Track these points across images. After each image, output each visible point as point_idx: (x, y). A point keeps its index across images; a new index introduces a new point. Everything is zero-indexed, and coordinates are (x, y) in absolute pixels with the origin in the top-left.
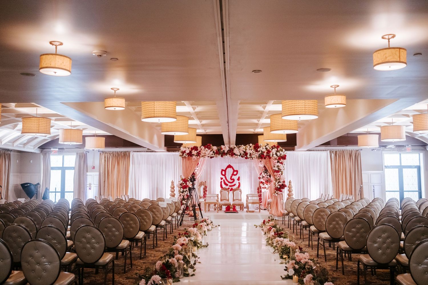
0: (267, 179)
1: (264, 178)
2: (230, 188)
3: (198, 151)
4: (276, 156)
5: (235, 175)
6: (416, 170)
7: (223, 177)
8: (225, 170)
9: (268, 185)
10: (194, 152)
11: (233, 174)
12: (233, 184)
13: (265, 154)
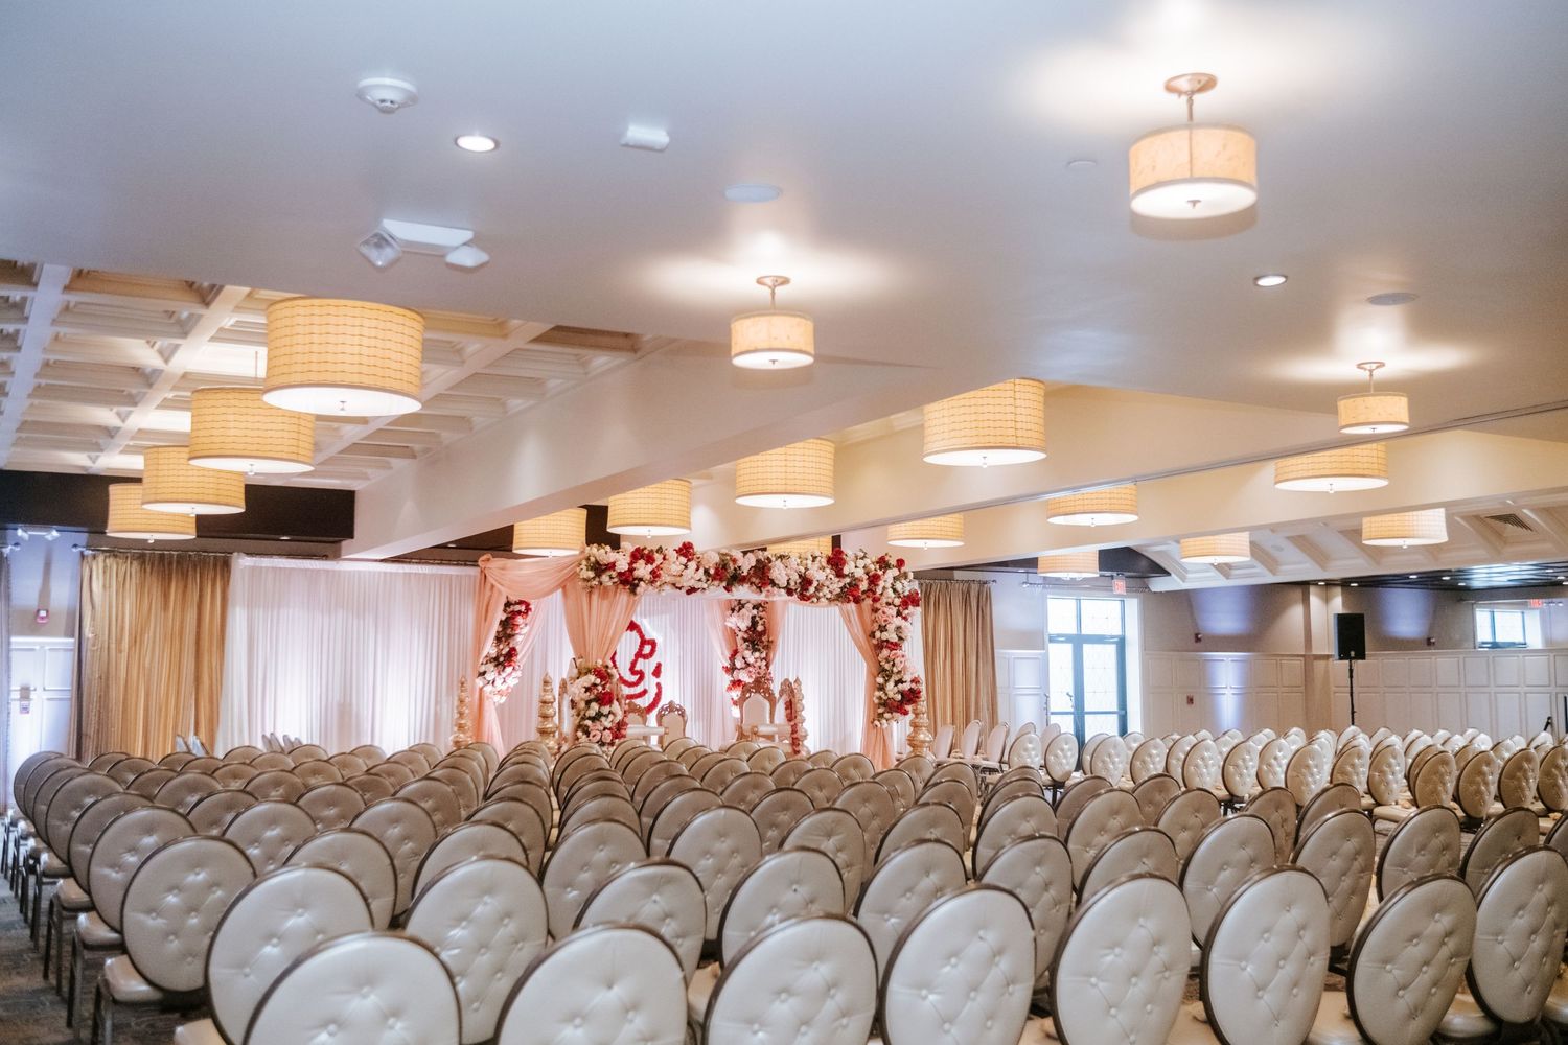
1: (750, 669)
3: (655, 565)
4: (893, 595)
5: (646, 657)
6: (1112, 649)
10: (643, 570)
11: (639, 655)
12: (632, 689)
13: (864, 586)
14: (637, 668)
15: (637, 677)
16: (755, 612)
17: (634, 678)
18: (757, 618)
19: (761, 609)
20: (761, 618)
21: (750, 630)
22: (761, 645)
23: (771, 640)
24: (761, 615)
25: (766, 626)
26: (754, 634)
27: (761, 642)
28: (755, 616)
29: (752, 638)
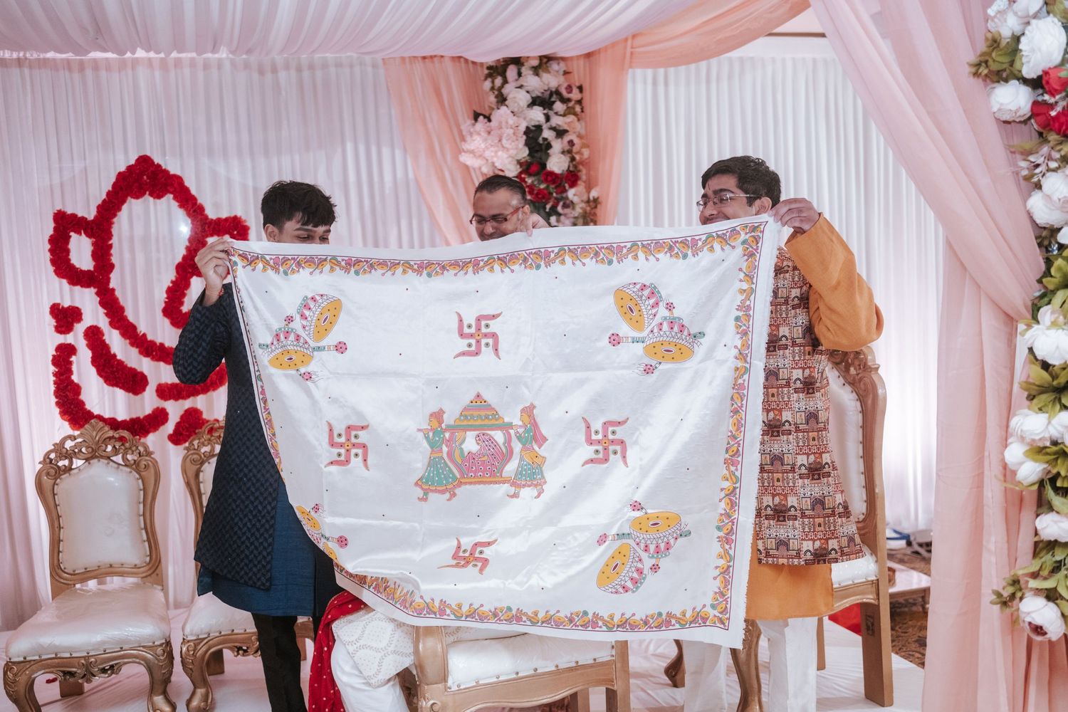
16: (537, 115)
18: (547, 134)
19: (559, 106)
20: (560, 133)
21: (531, 171)
22: (565, 215)
23: (594, 194)
24: (560, 123)
25: (577, 157)
26: (542, 182)
27: (565, 206)
28: (539, 128)
29: (537, 194)
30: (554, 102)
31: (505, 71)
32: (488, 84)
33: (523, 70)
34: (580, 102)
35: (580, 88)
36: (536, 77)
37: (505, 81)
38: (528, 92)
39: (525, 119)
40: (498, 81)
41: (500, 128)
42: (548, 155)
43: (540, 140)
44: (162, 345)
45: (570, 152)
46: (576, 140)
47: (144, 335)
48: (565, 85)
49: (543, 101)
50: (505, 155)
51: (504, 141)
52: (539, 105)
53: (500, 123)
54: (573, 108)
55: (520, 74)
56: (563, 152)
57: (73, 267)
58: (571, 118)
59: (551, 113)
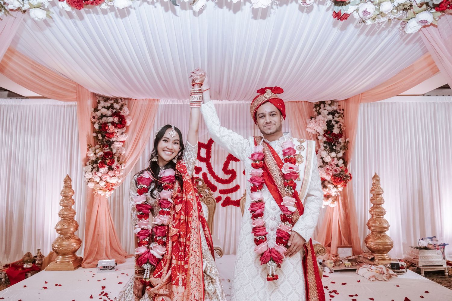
0: (339, 170)
1: (328, 167)
2: (224, 197)
7: (203, 165)
8: (206, 143)
9: (337, 188)
12: (230, 184)
14: (230, 167)
15: (230, 176)
16: (330, 117)
17: (227, 177)
18: (333, 122)
19: (337, 115)
20: (337, 122)
21: (328, 133)
22: (338, 146)
23: (347, 140)
24: (337, 119)
25: (342, 129)
26: (331, 136)
27: (338, 144)
28: (331, 121)
29: (330, 140)
30: (335, 114)
31: (320, 106)
32: (314, 109)
33: (326, 105)
34: (343, 114)
35: (343, 110)
36: (330, 107)
37: (320, 108)
38: (327, 111)
39: (326, 118)
40: (318, 108)
41: (319, 121)
42: (333, 129)
43: (331, 124)
44: (221, 179)
45: (340, 128)
46: (342, 124)
47: (217, 176)
48: (339, 109)
49: (332, 113)
50: (321, 128)
51: (320, 124)
52: (331, 114)
53: (319, 119)
54: (341, 115)
55: (325, 106)
56: (338, 128)
57: (201, 156)
58: (340, 118)
59: (334, 117)
